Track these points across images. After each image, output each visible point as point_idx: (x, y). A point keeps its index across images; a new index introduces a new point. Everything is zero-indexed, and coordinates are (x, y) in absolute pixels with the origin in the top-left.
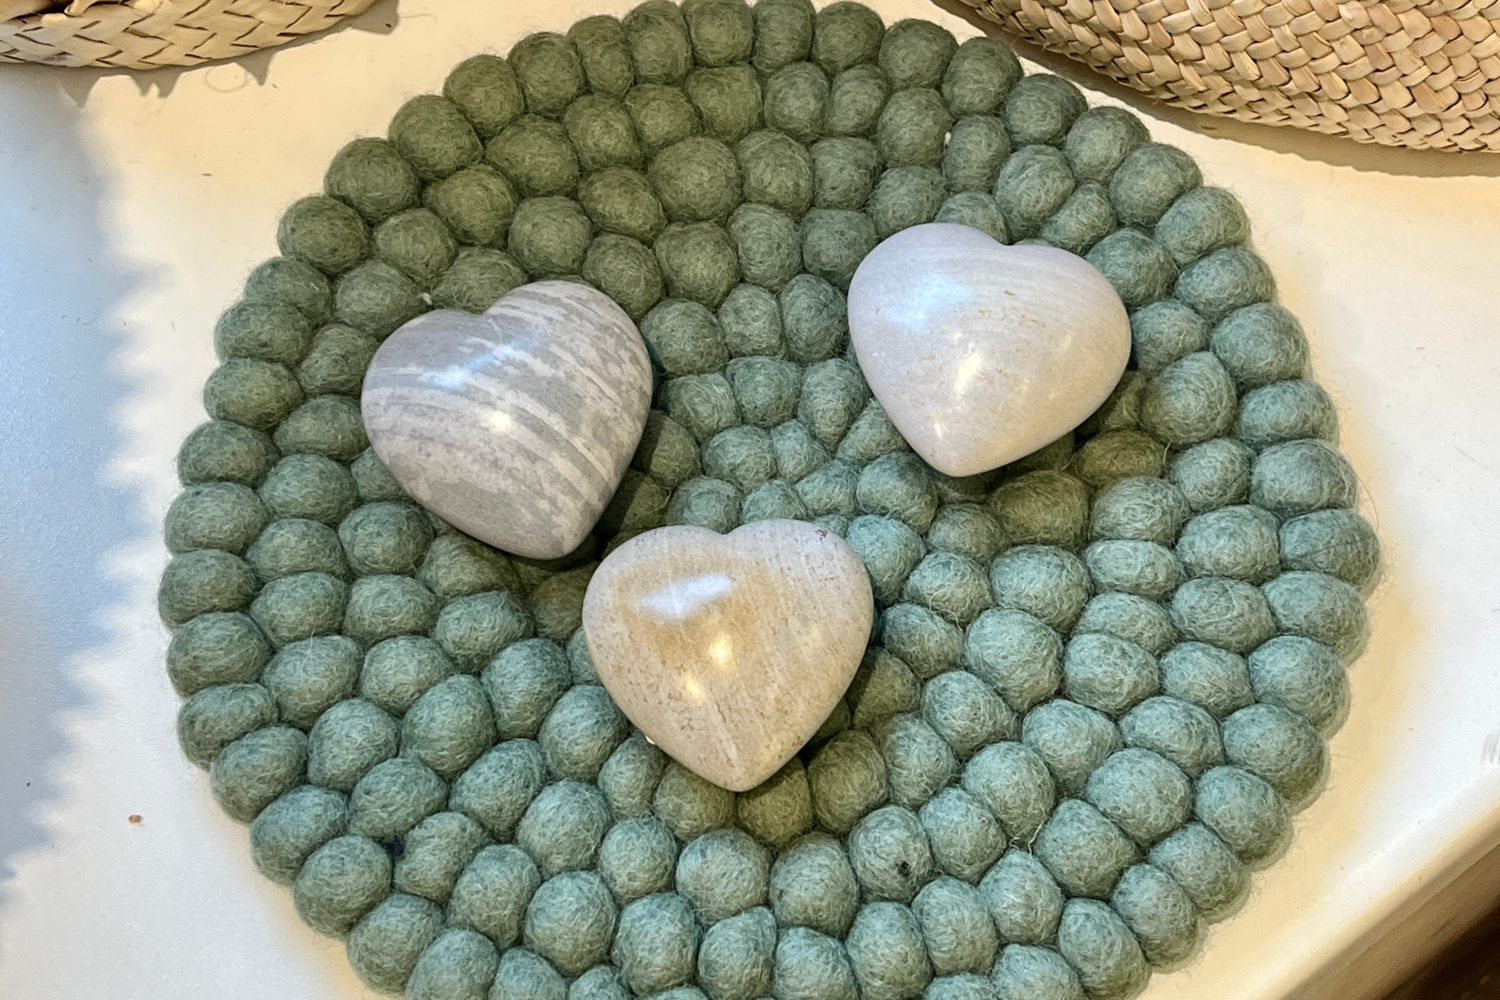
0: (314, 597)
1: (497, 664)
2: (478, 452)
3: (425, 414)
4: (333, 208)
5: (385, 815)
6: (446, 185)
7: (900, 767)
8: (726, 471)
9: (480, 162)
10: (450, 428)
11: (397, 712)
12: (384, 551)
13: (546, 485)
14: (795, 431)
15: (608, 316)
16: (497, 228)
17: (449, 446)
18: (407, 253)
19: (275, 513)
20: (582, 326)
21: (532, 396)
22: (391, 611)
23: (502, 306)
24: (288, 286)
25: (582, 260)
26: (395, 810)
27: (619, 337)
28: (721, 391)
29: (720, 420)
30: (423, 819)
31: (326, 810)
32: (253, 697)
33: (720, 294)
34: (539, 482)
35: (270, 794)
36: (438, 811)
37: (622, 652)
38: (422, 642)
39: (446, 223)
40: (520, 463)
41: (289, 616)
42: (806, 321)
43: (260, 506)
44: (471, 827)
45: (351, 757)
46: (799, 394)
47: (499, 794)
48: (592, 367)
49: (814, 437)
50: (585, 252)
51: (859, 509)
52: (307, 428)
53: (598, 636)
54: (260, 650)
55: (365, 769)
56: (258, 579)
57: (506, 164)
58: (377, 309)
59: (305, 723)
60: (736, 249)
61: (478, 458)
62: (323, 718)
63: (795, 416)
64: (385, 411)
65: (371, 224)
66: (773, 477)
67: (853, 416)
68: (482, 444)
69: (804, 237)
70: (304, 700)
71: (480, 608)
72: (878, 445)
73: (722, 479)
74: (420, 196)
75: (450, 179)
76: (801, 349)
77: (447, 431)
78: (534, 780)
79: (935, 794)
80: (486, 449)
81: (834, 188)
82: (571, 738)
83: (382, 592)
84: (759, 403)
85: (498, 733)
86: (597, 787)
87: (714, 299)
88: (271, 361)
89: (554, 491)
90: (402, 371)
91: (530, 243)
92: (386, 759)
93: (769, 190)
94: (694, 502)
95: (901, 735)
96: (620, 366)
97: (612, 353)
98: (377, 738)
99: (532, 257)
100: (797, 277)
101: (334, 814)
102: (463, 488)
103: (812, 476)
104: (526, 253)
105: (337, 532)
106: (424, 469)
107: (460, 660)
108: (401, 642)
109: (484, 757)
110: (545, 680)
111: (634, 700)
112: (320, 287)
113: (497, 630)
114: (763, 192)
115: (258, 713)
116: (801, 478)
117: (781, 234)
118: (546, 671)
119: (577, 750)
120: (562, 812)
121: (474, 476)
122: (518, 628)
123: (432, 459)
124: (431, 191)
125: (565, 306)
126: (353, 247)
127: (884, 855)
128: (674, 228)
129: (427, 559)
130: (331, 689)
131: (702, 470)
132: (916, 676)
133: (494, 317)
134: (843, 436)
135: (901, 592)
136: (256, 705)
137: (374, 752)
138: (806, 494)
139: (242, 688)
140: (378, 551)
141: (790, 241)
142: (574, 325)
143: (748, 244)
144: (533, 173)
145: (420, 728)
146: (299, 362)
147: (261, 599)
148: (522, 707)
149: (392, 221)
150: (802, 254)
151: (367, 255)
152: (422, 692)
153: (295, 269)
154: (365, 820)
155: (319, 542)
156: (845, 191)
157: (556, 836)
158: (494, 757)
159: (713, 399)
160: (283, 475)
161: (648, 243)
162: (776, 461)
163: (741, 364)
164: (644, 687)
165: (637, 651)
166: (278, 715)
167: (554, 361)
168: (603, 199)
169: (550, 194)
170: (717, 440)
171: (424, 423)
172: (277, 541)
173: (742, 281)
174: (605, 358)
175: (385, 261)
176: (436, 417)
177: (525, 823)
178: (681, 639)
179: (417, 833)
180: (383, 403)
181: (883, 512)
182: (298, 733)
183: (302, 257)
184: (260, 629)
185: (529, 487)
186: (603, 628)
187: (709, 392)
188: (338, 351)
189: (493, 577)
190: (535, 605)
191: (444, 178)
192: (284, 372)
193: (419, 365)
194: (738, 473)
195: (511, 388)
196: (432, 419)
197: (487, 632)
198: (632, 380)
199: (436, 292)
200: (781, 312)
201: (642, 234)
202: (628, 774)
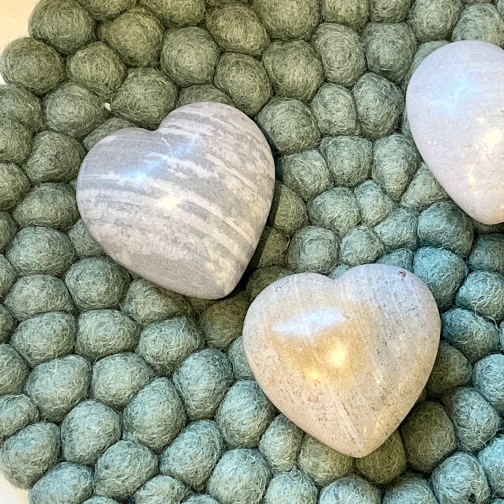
0: (55, 332)
1: (184, 370)
2: (163, 233)
3: (125, 209)
4: (38, 48)
5: (120, 483)
6: (114, 26)
7: (464, 427)
8: (327, 222)
9: (136, 6)
10: (143, 218)
11: (119, 408)
12: (99, 295)
13: (211, 252)
14: (372, 190)
15: (242, 128)
16: (152, 54)
17: (143, 231)
18: (92, 78)
19: (21, 270)
20: (225, 137)
21: (197, 193)
22: (107, 338)
23: (170, 127)
24: (13, 108)
25: (214, 74)
26: (127, 479)
27: (251, 142)
28: (318, 164)
29: (320, 185)
30: (145, 482)
31: (79, 482)
32: (21, 405)
33: (312, 92)
34: (206, 251)
35: (40, 471)
36: (155, 476)
37: (274, 369)
38: (132, 358)
39: (117, 52)
40: (193, 240)
41: (40, 346)
42: (373, 109)
43: (11, 267)
44: (178, 486)
45: (92, 443)
46: (372, 162)
47: (195, 462)
48: (235, 167)
49: (385, 192)
50: (215, 67)
51: (420, 243)
52: (36, 209)
53: (256, 357)
54: (22, 370)
55: (102, 451)
56: (14, 319)
57: (154, 6)
58: (76, 120)
59: (58, 419)
60: (320, 59)
61: (163, 237)
62: (70, 415)
63: (370, 178)
64: (95, 206)
65: (65, 56)
66: (360, 224)
67: (411, 176)
68: (165, 228)
69: (366, 47)
70: (56, 405)
71: (168, 331)
72: (430, 197)
73: (324, 228)
74: (96, 32)
75: (117, 20)
76: (370, 129)
77: (140, 220)
78: (217, 448)
79: (488, 443)
80: (168, 232)
81: (384, 9)
82: (239, 420)
83: (101, 324)
84: (345, 172)
85: (188, 418)
86: (259, 451)
87: (308, 95)
88: (7, 162)
89: (216, 256)
90: (104, 177)
91: (177, 65)
92: (115, 443)
93: (339, 13)
94: (308, 247)
95: (463, 404)
96: (254, 164)
97: (248, 155)
98: (108, 428)
99: (178, 74)
100: (364, 76)
101: (85, 483)
102: (154, 258)
103: (386, 222)
104: (175, 71)
105: (64, 281)
106: (125, 246)
107: (158, 368)
108: (117, 359)
109: (182, 435)
110: (218, 380)
111: (284, 401)
112: (33, 106)
113: (181, 347)
114: (335, 16)
115: (26, 416)
116: (378, 223)
117: (350, 46)
118: (217, 374)
119: (243, 429)
120: (238, 472)
121: (161, 249)
122: (195, 343)
123: (131, 239)
124: (103, 29)
125: (213, 124)
126: (54, 75)
127: (458, 490)
128: (276, 46)
129: (128, 297)
130: (74, 395)
131: (310, 221)
132: (469, 360)
133: (165, 136)
134: (405, 190)
135: (453, 301)
136: (24, 410)
137: (107, 438)
138: (383, 235)
139: (13, 398)
140: (94, 295)
141: (358, 50)
142: (221, 138)
143: (329, 55)
144: (174, 12)
145: (137, 420)
146: (25, 161)
147: (18, 334)
148: (204, 400)
149: (80, 54)
150: (366, 58)
151: (65, 79)
152: (135, 394)
153: (15, 94)
154: (107, 486)
155: (53, 292)
156: (392, 10)
157: (236, 490)
158: (188, 435)
159: (313, 171)
160: (24, 245)
161: (258, 58)
162: (360, 212)
163: (330, 142)
164: (292, 394)
165: (285, 369)
166: (39, 416)
167: (210, 166)
168: (224, 29)
169: (186, 25)
170: (318, 200)
171: (124, 215)
172: (25, 293)
173: (326, 81)
174: (244, 158)
175: (77, 83)
176: (132, 211)
177: (213, 480)
178: (315, 361)
179: (142, 493)
180: (93, 200)
181: (437, 245)
182: (54, 426)
183: (20, 85)
184: (20, 355)
185: (199, 255)
186: (259, 352)
187: (310, 166)
188: (52, 152)
189: (175, 308)
190: (204, 325)
191: (113, 19)
192: (16, 170)
193: (116, 173)
194: (335, 224)
195: (183, 189)
196: (130, 213)
197: (174, 349)
198: (262, 172)
199: (114, 103)
200: (355, 103)
201: (254, 52)
202: (281, 443)
